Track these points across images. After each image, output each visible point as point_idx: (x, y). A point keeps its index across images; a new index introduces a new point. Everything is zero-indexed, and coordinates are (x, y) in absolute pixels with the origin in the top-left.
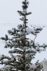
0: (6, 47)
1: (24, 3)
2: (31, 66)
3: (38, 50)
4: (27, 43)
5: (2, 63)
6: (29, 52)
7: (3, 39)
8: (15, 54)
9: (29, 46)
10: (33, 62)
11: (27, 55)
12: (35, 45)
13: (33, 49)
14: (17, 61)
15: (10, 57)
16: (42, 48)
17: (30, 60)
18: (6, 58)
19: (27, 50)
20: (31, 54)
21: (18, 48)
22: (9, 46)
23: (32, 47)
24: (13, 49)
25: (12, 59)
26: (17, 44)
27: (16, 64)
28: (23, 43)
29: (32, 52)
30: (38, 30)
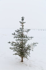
0: (14, 38)
1: (22, 18)
2: (25, 46)
3: (29, 39)
4: (23, 36)
5: (13, 45)
6: (24, 40)
7: (13, 34)
8: (18, 41)
9: (24, 37)
10: (26, 44)
11: (24, 41)
12: (27, 37)
13: (26, 39)
14: (19, 44)
15: (16, 42)
16: (30, 38)
17: (25, 44)
18: (14, 43)
19: (23, 39)
20: (25, 41)
21: (20, 38)
22: (15, 37)
23: (26, 38)
24: (17, 39)
25: (17, 43)
26: (19, 36)
27: (18, 45)
28: (22, 36)
29: (26, 40)
30: (28, 30)
